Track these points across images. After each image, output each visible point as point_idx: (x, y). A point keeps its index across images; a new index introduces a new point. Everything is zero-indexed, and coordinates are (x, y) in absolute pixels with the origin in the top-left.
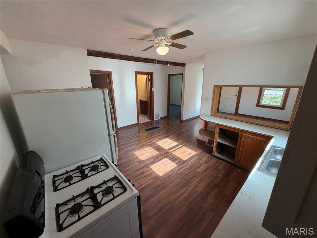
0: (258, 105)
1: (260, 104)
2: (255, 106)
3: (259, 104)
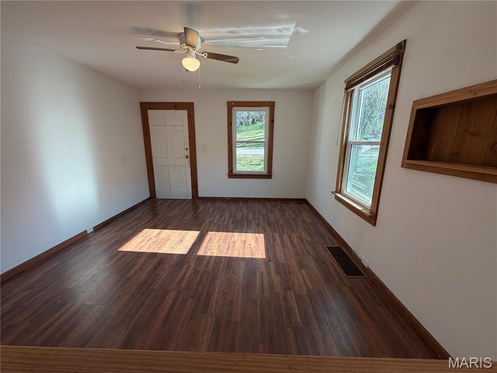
0: (232, 175)
1: (234, 172)
2: (227, 176)
3: (232, 171)
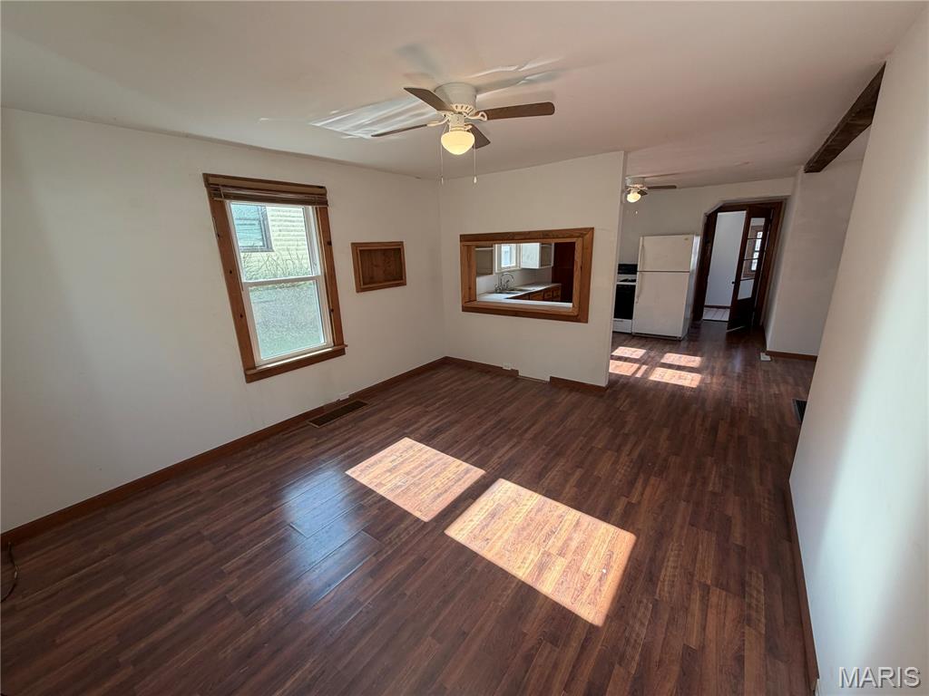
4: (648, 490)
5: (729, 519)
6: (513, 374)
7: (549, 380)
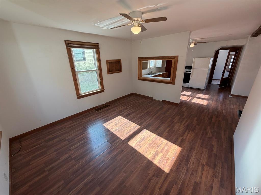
4: (189, 135)
5: (213, 146)
6: (152, 99)
7: (162, 101)
